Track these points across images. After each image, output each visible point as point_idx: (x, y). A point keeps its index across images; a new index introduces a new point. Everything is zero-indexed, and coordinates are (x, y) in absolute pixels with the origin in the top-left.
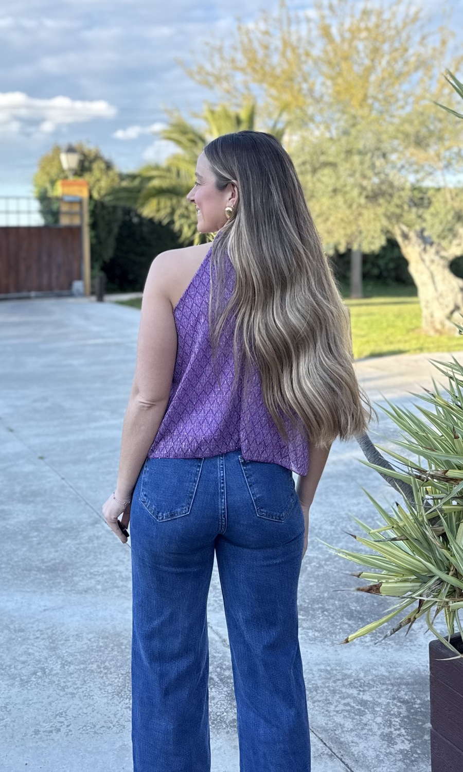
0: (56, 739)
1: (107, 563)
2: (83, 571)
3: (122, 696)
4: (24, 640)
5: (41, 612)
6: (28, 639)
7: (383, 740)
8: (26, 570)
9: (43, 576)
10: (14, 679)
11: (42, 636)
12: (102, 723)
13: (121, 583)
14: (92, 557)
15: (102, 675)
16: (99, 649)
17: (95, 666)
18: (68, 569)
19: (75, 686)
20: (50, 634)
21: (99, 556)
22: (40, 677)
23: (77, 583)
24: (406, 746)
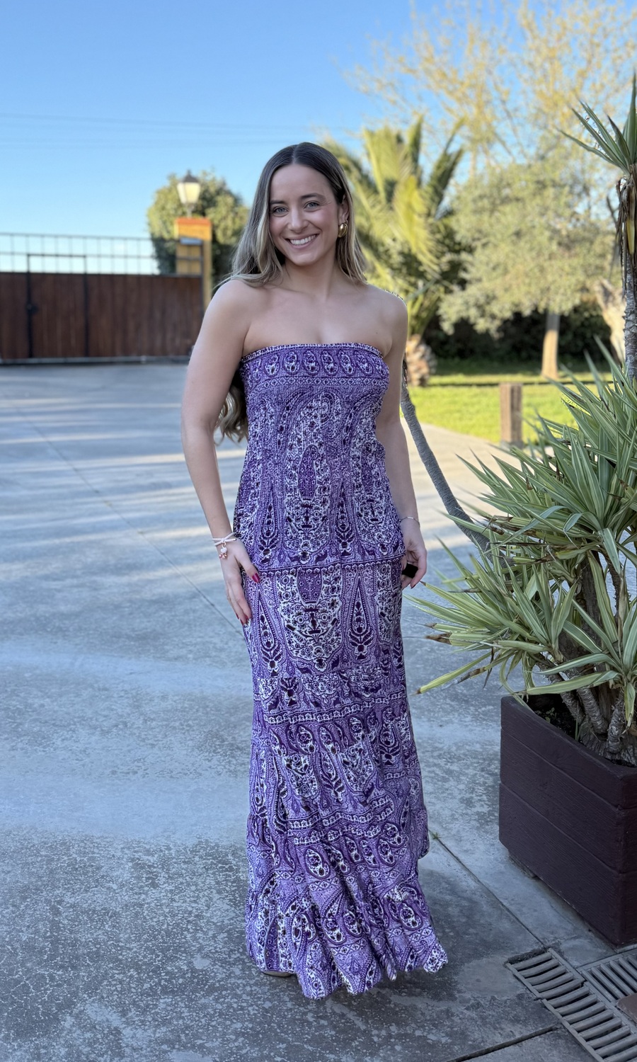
0: (132, 779)
1: (201, 635)
2: (175, 641)
3: (202, 750)
4: (107, 697)
5: (127, 675)
6: (112, 697)
7: (462, 803)
8: (115, 637)
9: (132, 643)
10: (95, 728)
11: (126, 696)
12: (179, 770)
13: (214, 654)
14: (186, 628)
15: (183, 731)
16: (183, 710)
17: (177, 724)
18: (159, 638)
19: (156, 739)
20: (134, 694)
21: (194, 628)
22: (121, 730)
23: (168, 651)
24: (485, 809)
